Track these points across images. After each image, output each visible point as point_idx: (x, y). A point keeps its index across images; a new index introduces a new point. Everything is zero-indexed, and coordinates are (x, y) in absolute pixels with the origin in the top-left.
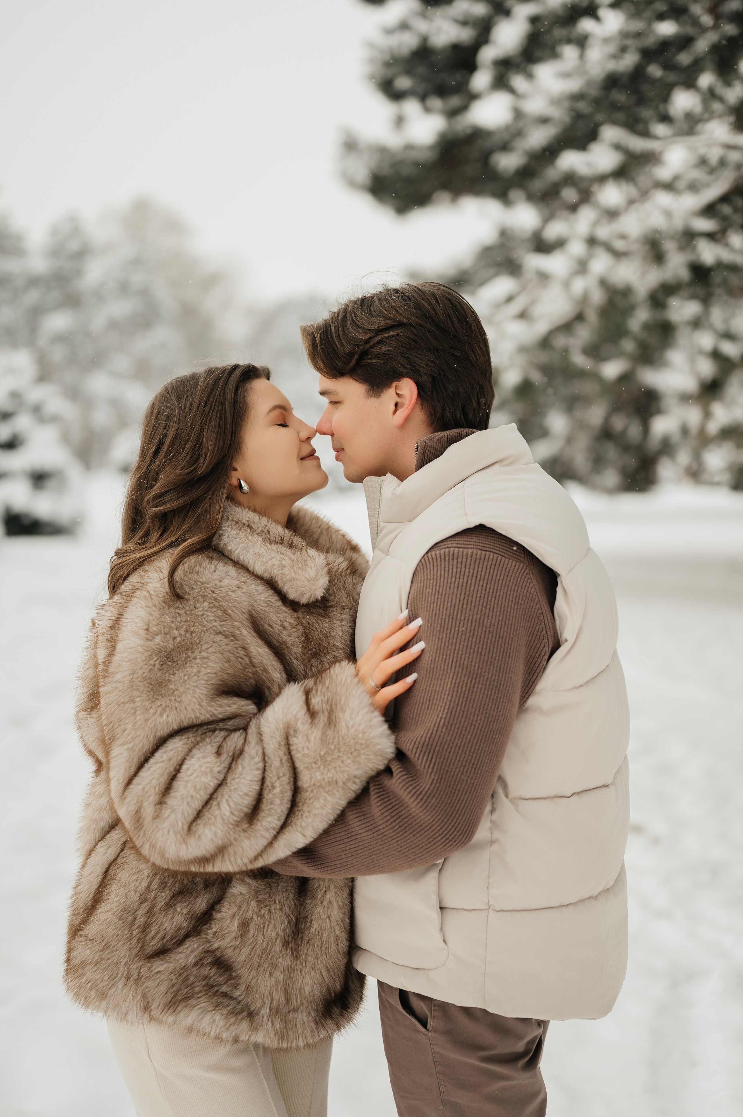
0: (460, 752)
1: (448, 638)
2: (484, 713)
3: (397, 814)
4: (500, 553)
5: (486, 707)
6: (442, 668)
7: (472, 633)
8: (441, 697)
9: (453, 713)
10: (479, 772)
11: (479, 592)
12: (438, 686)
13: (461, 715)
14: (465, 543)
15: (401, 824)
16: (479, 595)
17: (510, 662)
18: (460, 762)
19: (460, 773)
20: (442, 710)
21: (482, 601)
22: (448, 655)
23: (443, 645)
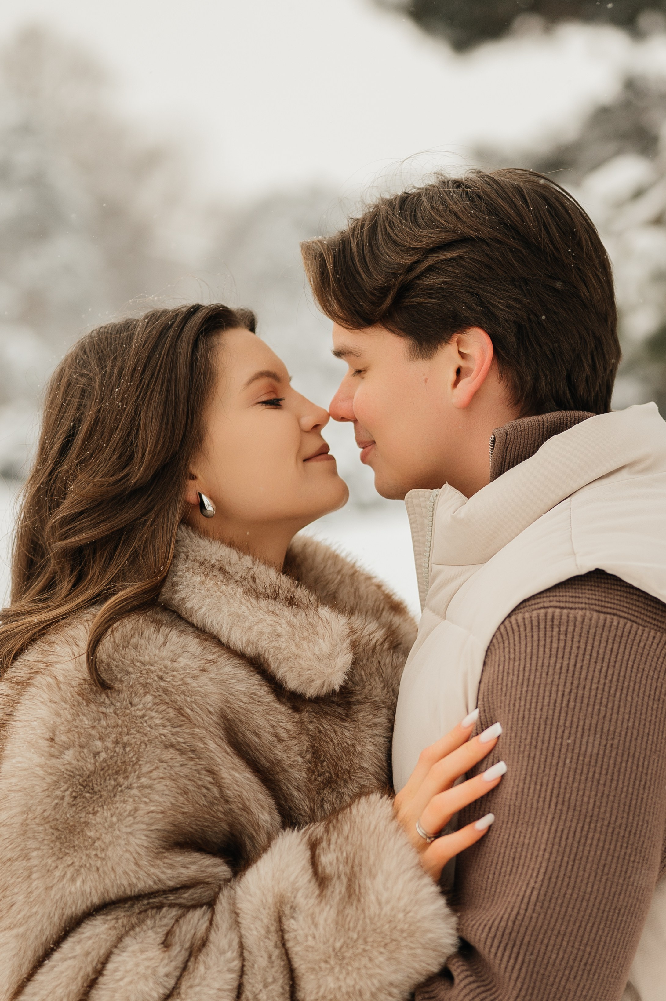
0: (565, 943)
1: (543, 757)
2: (604, 880)
4: (629, 617)
5: (606, 870)
6: (535, 806)
7: (583, 749)
8: (532, 854)
9: (553, 880)
10: (596, 977)
11: (595, 680)
12: (528, 836)
13: (565, 884)
14: (571, 600)
16: (594, 686)
17: (645, 796)
18: (565, 961)
19: (565, 978)
20: (535, 875)
21: (599, 696)
22: (544, 785)
23: (535, 768)
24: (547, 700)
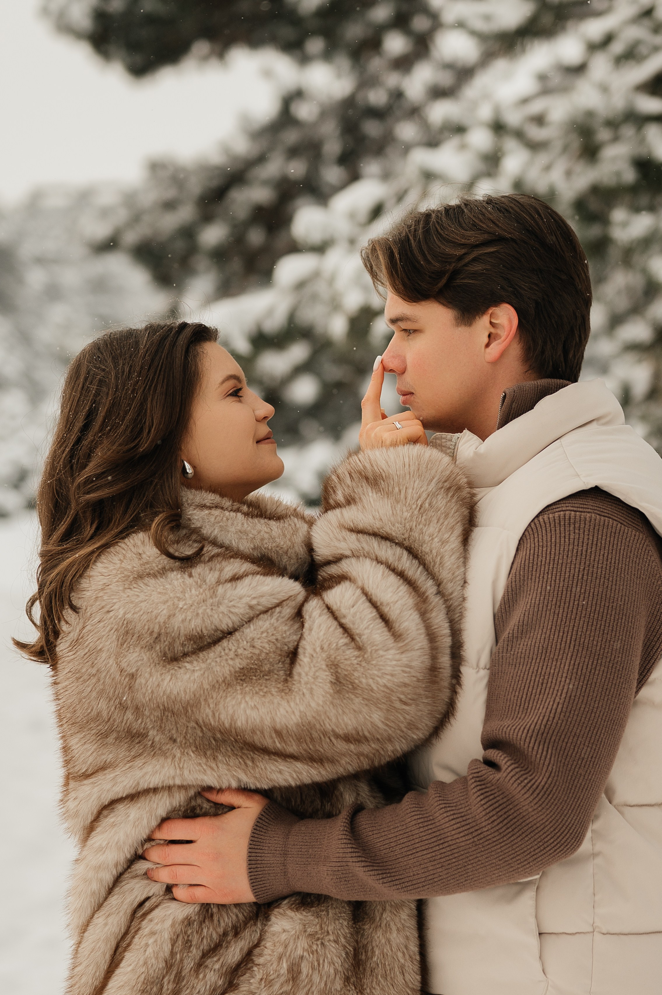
1: (565, 613)
2: (606, 700)
3: (505, 813)
5: (607, 693)
6: (558, 647)
7: (593, 608)
9: (572, 697)
10: (597, 766)
11: (601, 562)
12: (553, 667)
13: (581, 700)
14: (581, 506)
15: (509, 825)
16: (600, 566)
18: (578, 754)
19: (578, 766)
20: (559, 694)
21: (603, 572)
22: (566, 632)
23: (559, 621)
24: (567, 575)
